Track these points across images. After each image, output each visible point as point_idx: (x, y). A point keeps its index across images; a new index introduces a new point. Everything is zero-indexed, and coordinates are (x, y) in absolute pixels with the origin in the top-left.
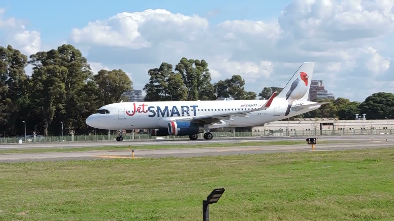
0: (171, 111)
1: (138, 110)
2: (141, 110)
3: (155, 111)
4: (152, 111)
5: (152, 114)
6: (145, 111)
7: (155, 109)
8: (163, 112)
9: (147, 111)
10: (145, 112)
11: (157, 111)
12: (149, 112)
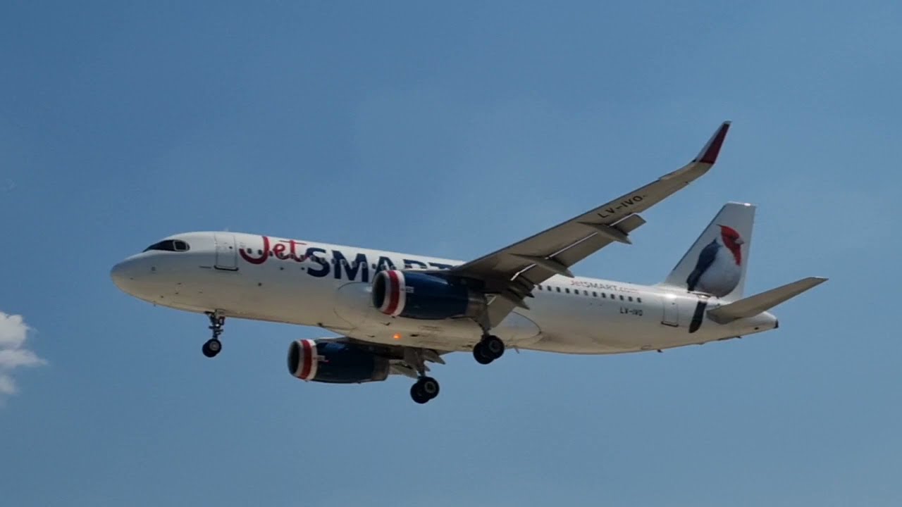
0: (374, 266)
1: (275, 249)
2: (287, 252)
3: (329, 261)
4: (318, 260)
5: (319, 267)
6: (298, 256)
7: (329, 257)
8: (351, 267)
9: (303, 258)
10: (298, 260)
11: (333, 261)
12: (308, 260)
